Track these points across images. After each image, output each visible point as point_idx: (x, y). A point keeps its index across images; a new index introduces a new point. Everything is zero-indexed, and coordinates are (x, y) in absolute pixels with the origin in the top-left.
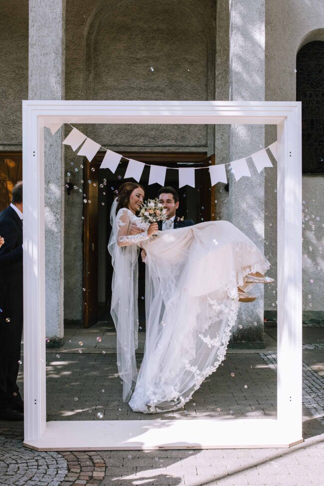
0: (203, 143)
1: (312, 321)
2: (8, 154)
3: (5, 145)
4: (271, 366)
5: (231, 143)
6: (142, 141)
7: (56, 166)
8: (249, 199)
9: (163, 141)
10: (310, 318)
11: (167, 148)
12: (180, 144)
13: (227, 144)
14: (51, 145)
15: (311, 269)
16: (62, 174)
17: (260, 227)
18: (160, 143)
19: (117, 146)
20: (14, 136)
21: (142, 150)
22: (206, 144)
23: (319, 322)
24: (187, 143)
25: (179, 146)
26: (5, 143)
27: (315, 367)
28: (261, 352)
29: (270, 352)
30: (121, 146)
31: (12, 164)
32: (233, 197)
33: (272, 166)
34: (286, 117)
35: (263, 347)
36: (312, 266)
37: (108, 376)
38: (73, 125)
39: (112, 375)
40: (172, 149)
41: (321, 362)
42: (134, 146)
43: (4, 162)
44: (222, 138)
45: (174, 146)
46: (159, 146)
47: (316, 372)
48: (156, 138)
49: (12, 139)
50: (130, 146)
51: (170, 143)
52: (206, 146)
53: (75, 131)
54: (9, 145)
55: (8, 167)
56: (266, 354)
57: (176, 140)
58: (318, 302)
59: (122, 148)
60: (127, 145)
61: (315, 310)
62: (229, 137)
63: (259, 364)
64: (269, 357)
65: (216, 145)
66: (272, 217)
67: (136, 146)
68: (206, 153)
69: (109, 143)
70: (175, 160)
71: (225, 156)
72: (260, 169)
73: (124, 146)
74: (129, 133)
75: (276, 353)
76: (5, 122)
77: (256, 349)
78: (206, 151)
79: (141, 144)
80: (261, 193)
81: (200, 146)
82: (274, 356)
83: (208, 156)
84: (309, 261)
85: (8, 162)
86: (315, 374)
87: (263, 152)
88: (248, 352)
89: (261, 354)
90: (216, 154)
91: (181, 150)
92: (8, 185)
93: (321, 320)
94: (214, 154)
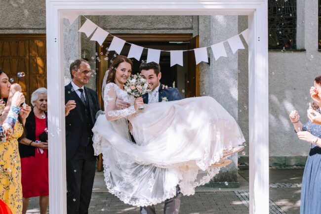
0: (190, 26)
1: (275, 164)
2: (37, 36)
3: (35, 29)
4: (244, 202)
5: (211, 27)
6: (142, 25)
7: (74, 46)
8: (226, 71)
9: (159, 25)
10: (274, 162)
11: (161, 30)
12: (172, 27)
13: (208, 28)
14: (70, 30)
15: (274, 124)
16: (79, 52)
17: (235, 93)
18: (156, 27)
19: (123, 29)
20: (41, 22)
21: (141, 33)
22: (192, 27)
23: (280, 166)
24: (177, 27)
25: (171, 29)
26: (35, 27)
27: (279, 203)
28: (236, 190)
29: (243, 190)
30: (126, 29)
31: (40, 44)
32: (213, 69)
33: (244, 48)
34: (255, 10)
35: (237, 186)
36: (275, 121)
37: (116, 211)
38: (86, 16)
39: (120, 211)
40: (166, 32)
41: (283, 199)
42: (135, 29)
43: (34, 42)
44: (204, 22)
45: (167, 29)
46: (155, 29)
47: (279, 207)
48: (153, 23)
49: (40, 24)
50: (133, 29)
51: (163, 26)
52: (191, 28)
53: (88, 21)
54: (38, 29)
55: (37, 46)
56: (240, 192)
57: (169, 24)
58: (279, 150)
59: (126, 30)
60: (130, 28)
61: (277, 156)
62: (210, 22)
63: (235, 200)
64: (242, 194)
65: (200, 28)
66: (244, 84)
67: (137, 29)
68: (191, 34)
69: (116, 27)
70: (167, 40)
71: (206, 36)
72: (235, 50)
73: (128, 29)
74: (132, 19)
75: (248, 192)
76: (35, 11)
77: (232, 188)
78: (192, 32)
79: (141, 28)
80: (235, 66)
81: (187, 29)
82: (246, 194)
83: (194, 36)
84: (273, 117)
85: (38, 42)
86: (279, 209)
87: (237, 37)
88: (226, 191)
89: (236, 192)
90: (200, 35)
91: (173, 32)
92: (38, 61)
93: (282, 163)
94: (198, 35)
